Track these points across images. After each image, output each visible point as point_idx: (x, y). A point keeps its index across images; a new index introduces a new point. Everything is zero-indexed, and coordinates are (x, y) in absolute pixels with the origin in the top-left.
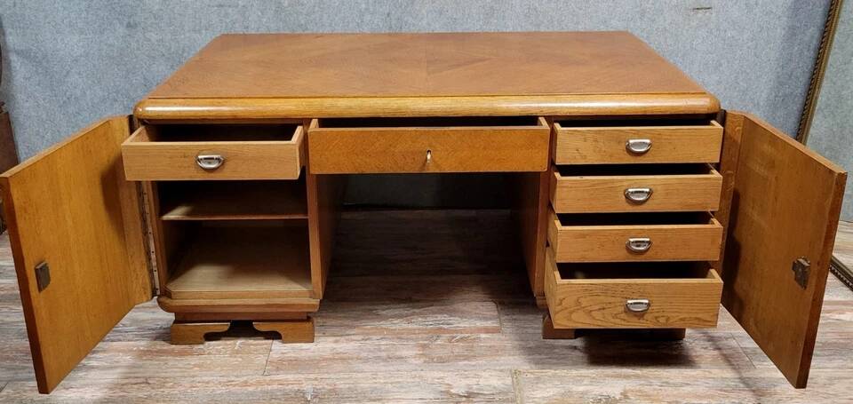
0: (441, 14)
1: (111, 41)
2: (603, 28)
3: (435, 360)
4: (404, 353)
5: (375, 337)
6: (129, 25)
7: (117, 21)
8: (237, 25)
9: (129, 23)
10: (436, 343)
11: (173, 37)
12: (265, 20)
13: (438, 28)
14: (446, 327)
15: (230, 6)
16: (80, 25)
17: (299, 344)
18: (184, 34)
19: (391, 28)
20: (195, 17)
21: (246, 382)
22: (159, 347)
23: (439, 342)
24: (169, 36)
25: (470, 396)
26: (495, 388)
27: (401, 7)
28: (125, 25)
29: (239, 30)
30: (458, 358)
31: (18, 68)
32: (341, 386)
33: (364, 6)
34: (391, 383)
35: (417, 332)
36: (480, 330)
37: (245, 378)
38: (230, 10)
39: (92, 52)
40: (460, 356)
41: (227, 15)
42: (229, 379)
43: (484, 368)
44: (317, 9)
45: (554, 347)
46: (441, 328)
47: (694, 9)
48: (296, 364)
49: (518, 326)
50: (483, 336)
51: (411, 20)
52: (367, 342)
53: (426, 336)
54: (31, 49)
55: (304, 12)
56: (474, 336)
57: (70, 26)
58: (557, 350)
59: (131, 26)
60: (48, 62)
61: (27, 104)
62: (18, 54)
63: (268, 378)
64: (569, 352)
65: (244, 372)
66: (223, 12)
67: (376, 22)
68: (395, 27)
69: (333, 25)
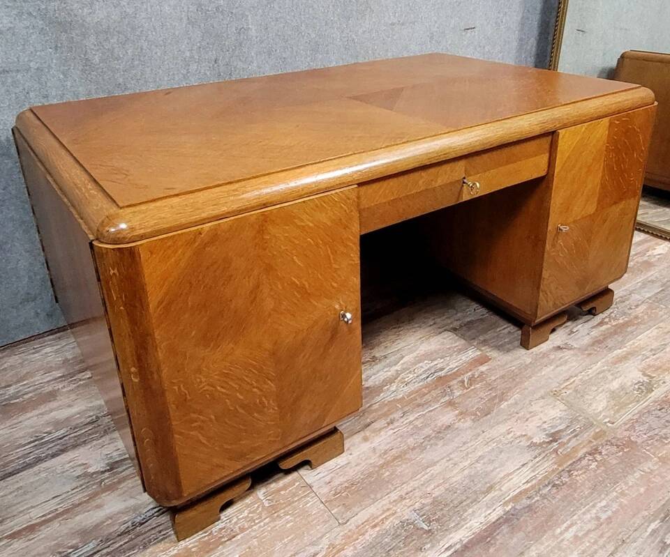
0: (270, 54)
15: (18, 71)
19: (220, 76)
27: (228, 51)
33: (188, 54)
38: (19, 77)
44: (137, 62)
47: (465, 29)
51: (240, 65)
66: (9, 80)
67: (202, 71)
68: (225, 73)
69: (158, 80)
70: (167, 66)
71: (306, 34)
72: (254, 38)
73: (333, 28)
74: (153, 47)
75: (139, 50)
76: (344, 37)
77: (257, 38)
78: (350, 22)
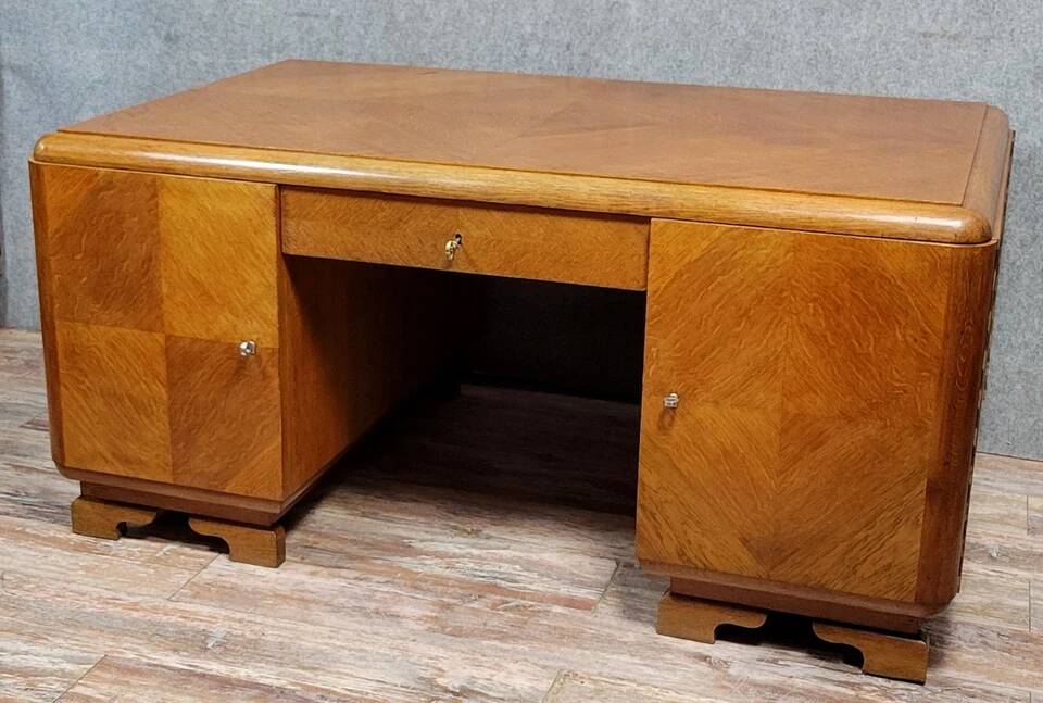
0: (656, 50)
1: (142, 62)
2: (955, 96)
3: (448, 630)
4: (408, 610)
5: (377, 578)
6: (168, 38)
7: (152, 30)
8: (326, 48)
9: (169, 34)
10: (472, 605)
11: (229, 61)
12: (368, 42)
13: (650, 75)
14: (504, 584)
15: (317, 16)
16: (101, 33)
17: (252, 567)
18: (245, 57)
19: (571, 69)
20: (264, 31)
21: (137, 604)
22: (52, 534)
23: (475, 605)
24: (223, 59)
25: (465, 692)
26: (514, 690)
27: (589, 34)
28: (163, 37)
29: (328, 55)
30: (487, 633)
31: (12, 94)
32: (269, 638)
33: (529, 29)
34: (350, 650)
35: (450, 583)
36: (558, 600)
37: (139, 599)
38: (316, 23)
39: (115, 76)
40: (493, 632)
41: (311, 30)
42: (118, 596)
43: (517, 657)
44: (449, 29)
45: (667, 649)
46: (495, 585)
48: (226, 594)
49: (629, 607)
50: (557, 609)
51: (605, 58)
52: (361, 583)
53: (460, 592)
54: (31, 65)
55: (430, 33)
56: (542, 607)
57: (89, 34)
58: (668, 656)
59: (171, 40)
60: (53, 86)
61: (20, 151)
62: (13, 71)
63: (171, 605)
64: (688, 662)
65: (144, 591)
66: (306, 25)
67: (547, 58)
68: (579, 68)
69: (475, 57)
70: (493, 42)
71: (728, 28)
72: (633, 20)
73: (789, 25)
74: (476, 11)
75: (456, 13)
76: (808, 44)
77: (638, 20)
78: (824, 18)
